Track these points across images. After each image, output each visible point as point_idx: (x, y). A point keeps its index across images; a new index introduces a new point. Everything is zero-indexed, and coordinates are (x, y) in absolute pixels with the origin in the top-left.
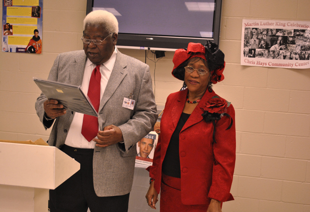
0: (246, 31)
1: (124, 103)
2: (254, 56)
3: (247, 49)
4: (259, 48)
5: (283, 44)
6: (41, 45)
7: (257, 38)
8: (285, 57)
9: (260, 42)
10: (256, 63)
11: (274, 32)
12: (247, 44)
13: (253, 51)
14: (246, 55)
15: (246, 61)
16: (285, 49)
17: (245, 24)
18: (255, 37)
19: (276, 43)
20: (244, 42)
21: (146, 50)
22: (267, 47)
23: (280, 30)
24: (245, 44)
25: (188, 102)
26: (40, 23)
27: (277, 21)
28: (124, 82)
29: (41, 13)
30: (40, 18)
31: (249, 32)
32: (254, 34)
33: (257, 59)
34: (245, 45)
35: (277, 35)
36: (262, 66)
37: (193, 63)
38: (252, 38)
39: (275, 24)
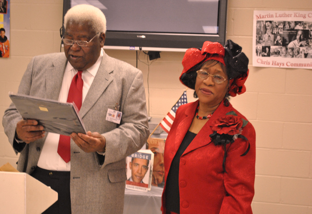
0: (258, 25)
1: (107, 116)
2: (269, 55)
3: (260, 47)
4: (275, 45)
5: (303, 40)
6: (8, 47)
7: (272, 33)
8: (306, 55)
9: (275, 38)
10: (271, 63)
11: (292, 25)
12: (259, 40)
13: (267, 49)
14: (259, 54)
15: (259, 61)
16: (306, 45)
17: (257, 16)
18: (269, 32)
19: (295, 39)
20: (255, 38)
21: (137, 51)
22: (285, 44)
23: (300, 22)
24: (258, 40)
25: (198, 117)
26: (7, 20)
27: (296, 12)
28: (108, 89)
29: (8, 8)
30: (6, 14)
31: (262, 25)
32: (268, 28)
33: (272, 58)
34: (258, 42)
35: (296, 28)
36: (278, 67)
37: (208, 67)
38: (265, 33)
39: (293, 16)
